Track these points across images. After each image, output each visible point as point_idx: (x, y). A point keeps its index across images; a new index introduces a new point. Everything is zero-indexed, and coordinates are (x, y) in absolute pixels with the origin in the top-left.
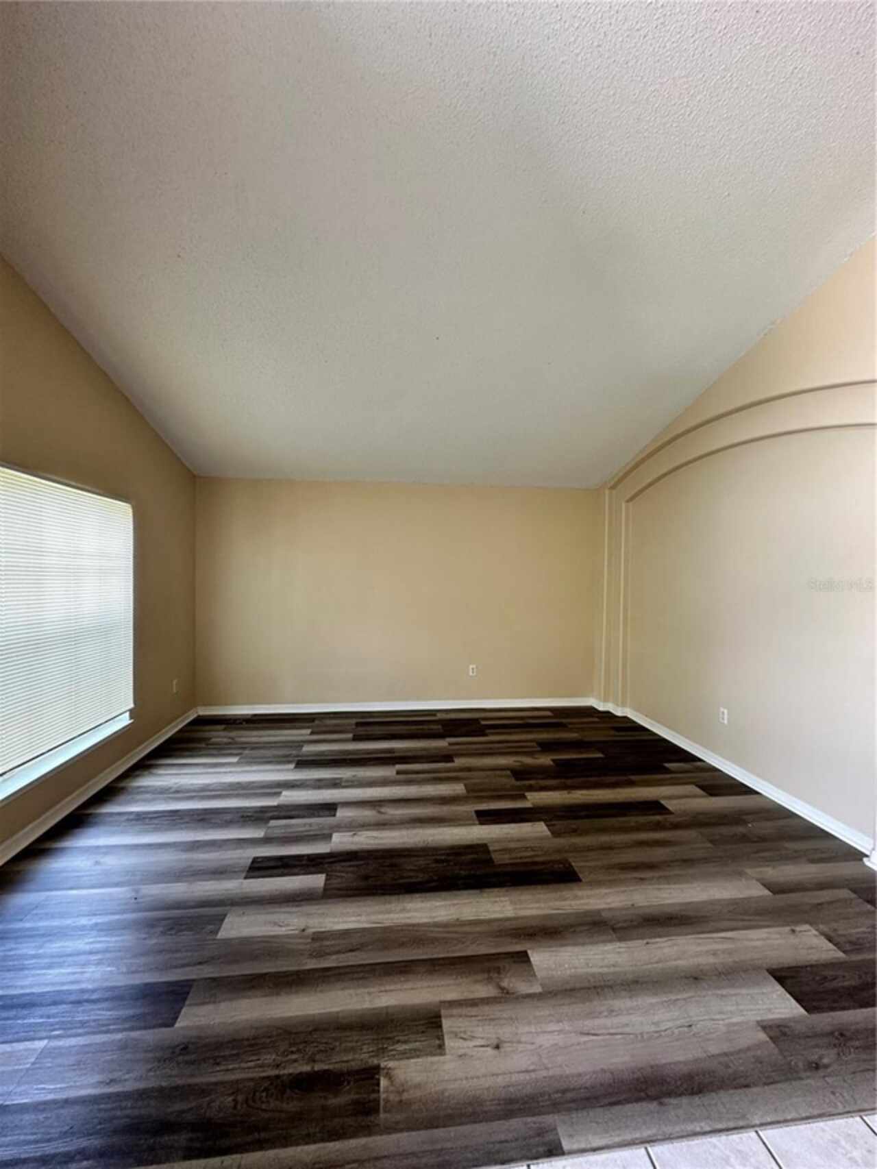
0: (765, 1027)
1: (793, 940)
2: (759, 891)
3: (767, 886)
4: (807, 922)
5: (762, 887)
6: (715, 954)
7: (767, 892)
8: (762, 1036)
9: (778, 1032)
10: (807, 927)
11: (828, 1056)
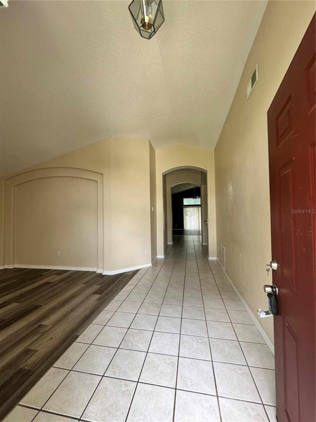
0: (97, 300)
1: (93, 288)
2: (83, 285)
3: (84, 284)
4: (94, 285)
5: (83, 284)
6: (83, 297)
7: (84, 285)
8: (97, 301)
9: (99, 299)
10: (94, 286)
11: (106, 297)
